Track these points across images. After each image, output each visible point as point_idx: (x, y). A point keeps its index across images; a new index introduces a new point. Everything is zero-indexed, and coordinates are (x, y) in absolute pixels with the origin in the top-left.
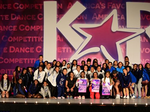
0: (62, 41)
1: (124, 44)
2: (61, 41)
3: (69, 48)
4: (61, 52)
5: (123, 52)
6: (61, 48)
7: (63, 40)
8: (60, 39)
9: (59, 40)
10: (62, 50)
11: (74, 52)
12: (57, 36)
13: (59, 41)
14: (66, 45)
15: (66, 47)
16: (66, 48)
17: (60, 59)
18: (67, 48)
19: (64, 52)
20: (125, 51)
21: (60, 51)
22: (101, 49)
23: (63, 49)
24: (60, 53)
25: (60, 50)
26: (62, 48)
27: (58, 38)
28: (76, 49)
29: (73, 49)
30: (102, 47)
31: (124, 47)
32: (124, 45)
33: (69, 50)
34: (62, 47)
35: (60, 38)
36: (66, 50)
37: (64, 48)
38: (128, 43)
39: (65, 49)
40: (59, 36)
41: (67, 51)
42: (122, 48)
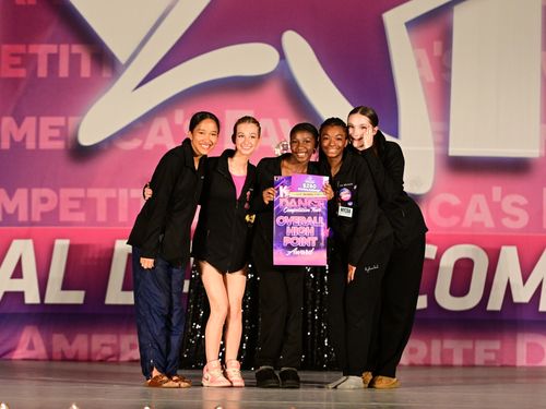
1: (436, 26)
2: (21, 1)
3: (76, 49)
4: (22, 73)
5: (431, 78)
6: (21, 48)
10: (28, 60)
11: (106, 74)
13: (13, 1)
15: (59, 44)
16: (53, 49)
17: (19, 124)
18: (64, 48)
19: (42, 72)
20: (443, 68)
21: (13, 66)
22: (282, 56)
23: (35, 56)
24: (16, 81)
25: (18, 61)
26: (33, 49)
29: (102, 57)
30: (293, 41)
31: (437, 47)
33: (75, 60)
34: (27, 44)
36: (53, 60)
37: (42, 50)
38: (461, 16)
39: (53, 52)
41: (64, 71)
42: (423, 53)
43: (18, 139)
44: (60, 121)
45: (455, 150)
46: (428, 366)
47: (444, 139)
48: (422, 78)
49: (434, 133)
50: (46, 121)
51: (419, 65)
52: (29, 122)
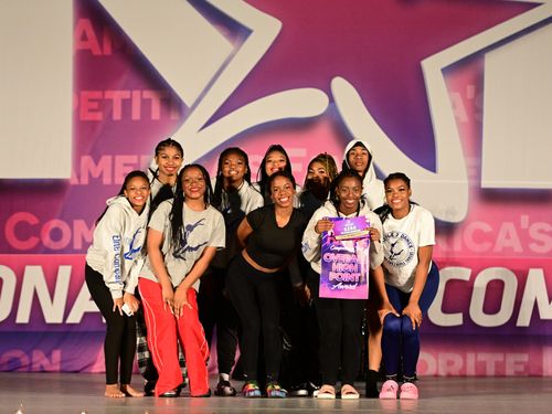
0: (108, 50)
1: (469, 72)
2: (97, 52)
3: (148, 94)
4: (99, 116)
5: (464, 118)
6: (98, 94)
7: (113, 46)
8: (93, 43)
9: (87, 45)
10: (104, 105)
11: (174, 116)
12: (76, 23)
13: (90, 51)
14: (128, 76)
15: (131, 90)
16: (126, 94)
17: (97, 163)
18: (136, 94)
19: (117, 116)
20: (476, 110)
21: (91, 110)
22: (332, 100)
23: (111, 101)
24: (94, 124)
25: (95, 105)
26: (109, 94)
27: (84, 38)
28: (188, 101)
29: (170, 101)
30: (340, 86)
31: (470, 90)
32: (467, 75)
33: (146, 104)
34: (104, 90)
35: (91, 33)
36: (127, 104)
37: (117, 96)
38: (491, 63)
39: (126, 98)
40: (86, 24)
41: (136, 115)
42: (457, 95)
43: (96, 175)
44: (133, 159)
45: (486, 183)
46: (463, 376)
47: (477, 173)
48: (457, 119)
49: (468, 167)
50: (120, 159)
51: (454, 106)
52: (106, 160)
